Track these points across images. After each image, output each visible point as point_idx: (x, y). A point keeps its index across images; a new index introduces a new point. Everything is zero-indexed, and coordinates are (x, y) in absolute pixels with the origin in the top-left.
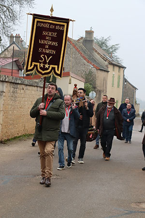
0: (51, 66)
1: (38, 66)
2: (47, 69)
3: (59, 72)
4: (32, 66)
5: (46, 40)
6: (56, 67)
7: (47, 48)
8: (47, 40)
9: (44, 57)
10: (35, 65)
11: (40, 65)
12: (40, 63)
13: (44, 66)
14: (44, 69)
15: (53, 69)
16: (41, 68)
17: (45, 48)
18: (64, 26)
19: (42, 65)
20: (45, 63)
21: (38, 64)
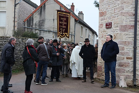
0: (65, 33)
2: (64, 35)
3: (68, 36)
4: (59, 34)
5: (63, 22)
6: (67, 33)
9: (62, 29)
12: (61, 32)
13: (62, 34)
14: (62, 35)
15: (66, 34)
16: (61, 35)
17: (62, 25)
19: (61, 33)
20: (62, 32)
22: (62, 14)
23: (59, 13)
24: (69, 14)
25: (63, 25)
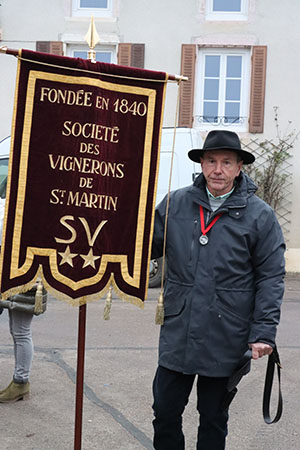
0: (107, 258)
1: (53, 261)
2: (91, 272)
4: (28, 264)
5: (80, 156)
6: (123, 259)
7: (85, 190)
8: (86, 155)
9: (77, 224)
10: (38, 260)
11: (59, 258)
12: (61, 248)
13: (78, 261)
14: (77, 271)
15: (114, 267)
16: (64, 269)
17: (76, 188)
18: (145, 99)
19: (68, 258)
20: (80, 247)
21: (52, 254)
22: (76, 87)
23: (40, 83)
24: (151, 94)
25: (87, 183)
